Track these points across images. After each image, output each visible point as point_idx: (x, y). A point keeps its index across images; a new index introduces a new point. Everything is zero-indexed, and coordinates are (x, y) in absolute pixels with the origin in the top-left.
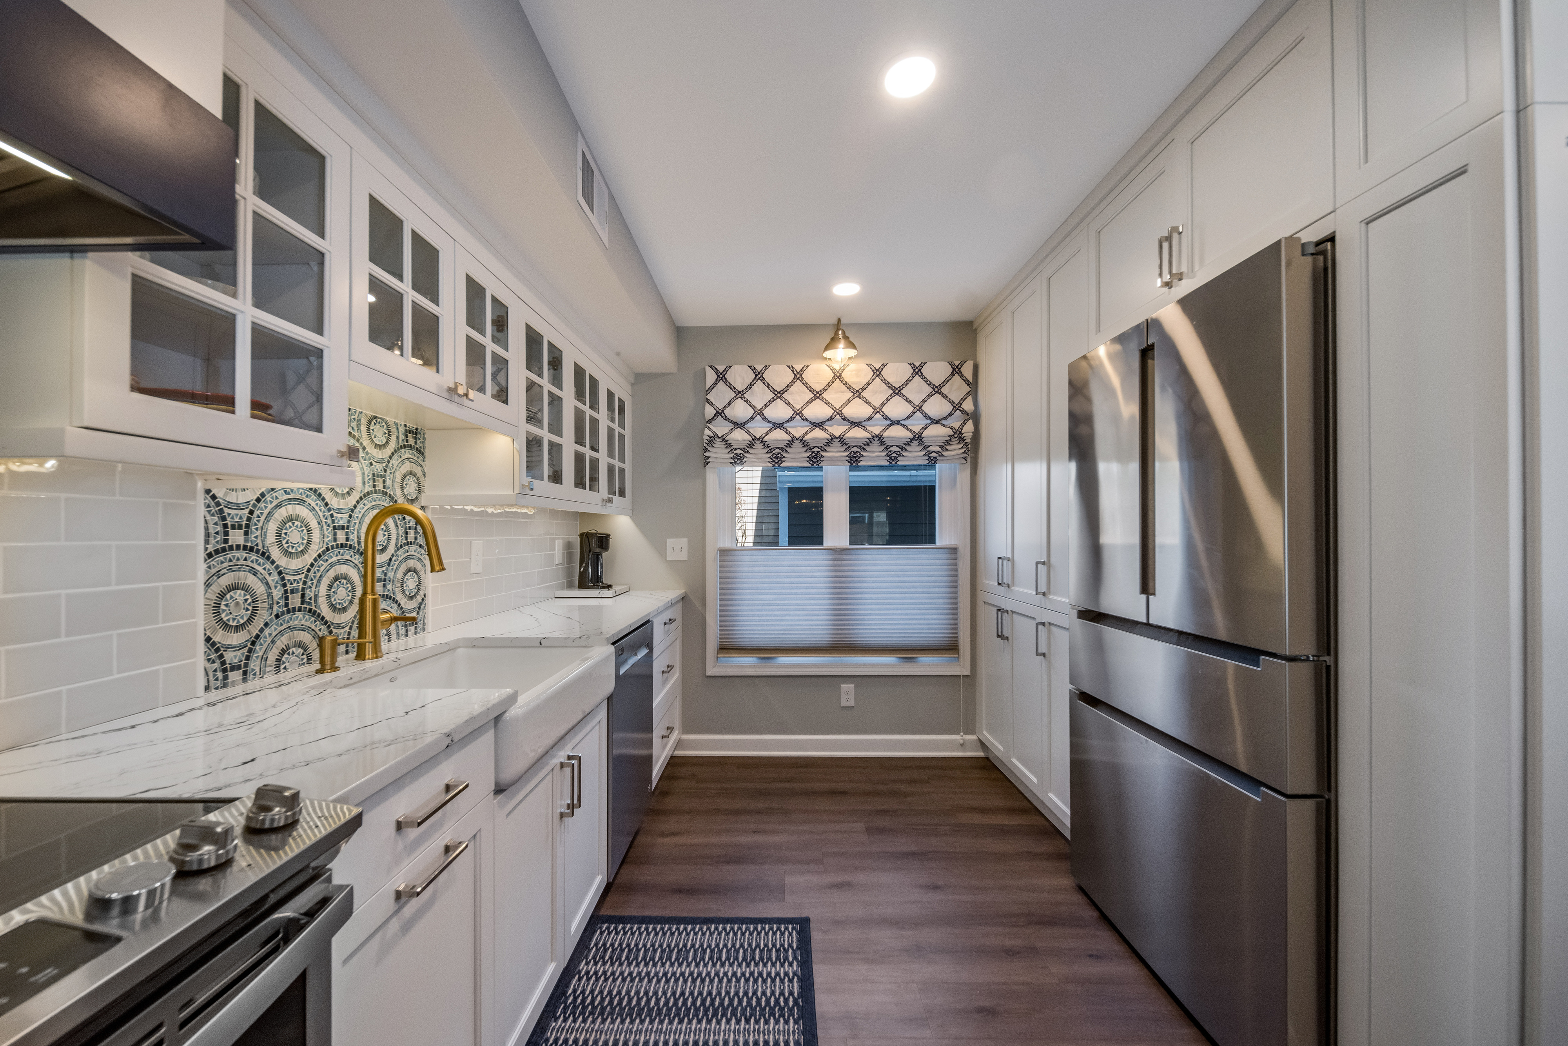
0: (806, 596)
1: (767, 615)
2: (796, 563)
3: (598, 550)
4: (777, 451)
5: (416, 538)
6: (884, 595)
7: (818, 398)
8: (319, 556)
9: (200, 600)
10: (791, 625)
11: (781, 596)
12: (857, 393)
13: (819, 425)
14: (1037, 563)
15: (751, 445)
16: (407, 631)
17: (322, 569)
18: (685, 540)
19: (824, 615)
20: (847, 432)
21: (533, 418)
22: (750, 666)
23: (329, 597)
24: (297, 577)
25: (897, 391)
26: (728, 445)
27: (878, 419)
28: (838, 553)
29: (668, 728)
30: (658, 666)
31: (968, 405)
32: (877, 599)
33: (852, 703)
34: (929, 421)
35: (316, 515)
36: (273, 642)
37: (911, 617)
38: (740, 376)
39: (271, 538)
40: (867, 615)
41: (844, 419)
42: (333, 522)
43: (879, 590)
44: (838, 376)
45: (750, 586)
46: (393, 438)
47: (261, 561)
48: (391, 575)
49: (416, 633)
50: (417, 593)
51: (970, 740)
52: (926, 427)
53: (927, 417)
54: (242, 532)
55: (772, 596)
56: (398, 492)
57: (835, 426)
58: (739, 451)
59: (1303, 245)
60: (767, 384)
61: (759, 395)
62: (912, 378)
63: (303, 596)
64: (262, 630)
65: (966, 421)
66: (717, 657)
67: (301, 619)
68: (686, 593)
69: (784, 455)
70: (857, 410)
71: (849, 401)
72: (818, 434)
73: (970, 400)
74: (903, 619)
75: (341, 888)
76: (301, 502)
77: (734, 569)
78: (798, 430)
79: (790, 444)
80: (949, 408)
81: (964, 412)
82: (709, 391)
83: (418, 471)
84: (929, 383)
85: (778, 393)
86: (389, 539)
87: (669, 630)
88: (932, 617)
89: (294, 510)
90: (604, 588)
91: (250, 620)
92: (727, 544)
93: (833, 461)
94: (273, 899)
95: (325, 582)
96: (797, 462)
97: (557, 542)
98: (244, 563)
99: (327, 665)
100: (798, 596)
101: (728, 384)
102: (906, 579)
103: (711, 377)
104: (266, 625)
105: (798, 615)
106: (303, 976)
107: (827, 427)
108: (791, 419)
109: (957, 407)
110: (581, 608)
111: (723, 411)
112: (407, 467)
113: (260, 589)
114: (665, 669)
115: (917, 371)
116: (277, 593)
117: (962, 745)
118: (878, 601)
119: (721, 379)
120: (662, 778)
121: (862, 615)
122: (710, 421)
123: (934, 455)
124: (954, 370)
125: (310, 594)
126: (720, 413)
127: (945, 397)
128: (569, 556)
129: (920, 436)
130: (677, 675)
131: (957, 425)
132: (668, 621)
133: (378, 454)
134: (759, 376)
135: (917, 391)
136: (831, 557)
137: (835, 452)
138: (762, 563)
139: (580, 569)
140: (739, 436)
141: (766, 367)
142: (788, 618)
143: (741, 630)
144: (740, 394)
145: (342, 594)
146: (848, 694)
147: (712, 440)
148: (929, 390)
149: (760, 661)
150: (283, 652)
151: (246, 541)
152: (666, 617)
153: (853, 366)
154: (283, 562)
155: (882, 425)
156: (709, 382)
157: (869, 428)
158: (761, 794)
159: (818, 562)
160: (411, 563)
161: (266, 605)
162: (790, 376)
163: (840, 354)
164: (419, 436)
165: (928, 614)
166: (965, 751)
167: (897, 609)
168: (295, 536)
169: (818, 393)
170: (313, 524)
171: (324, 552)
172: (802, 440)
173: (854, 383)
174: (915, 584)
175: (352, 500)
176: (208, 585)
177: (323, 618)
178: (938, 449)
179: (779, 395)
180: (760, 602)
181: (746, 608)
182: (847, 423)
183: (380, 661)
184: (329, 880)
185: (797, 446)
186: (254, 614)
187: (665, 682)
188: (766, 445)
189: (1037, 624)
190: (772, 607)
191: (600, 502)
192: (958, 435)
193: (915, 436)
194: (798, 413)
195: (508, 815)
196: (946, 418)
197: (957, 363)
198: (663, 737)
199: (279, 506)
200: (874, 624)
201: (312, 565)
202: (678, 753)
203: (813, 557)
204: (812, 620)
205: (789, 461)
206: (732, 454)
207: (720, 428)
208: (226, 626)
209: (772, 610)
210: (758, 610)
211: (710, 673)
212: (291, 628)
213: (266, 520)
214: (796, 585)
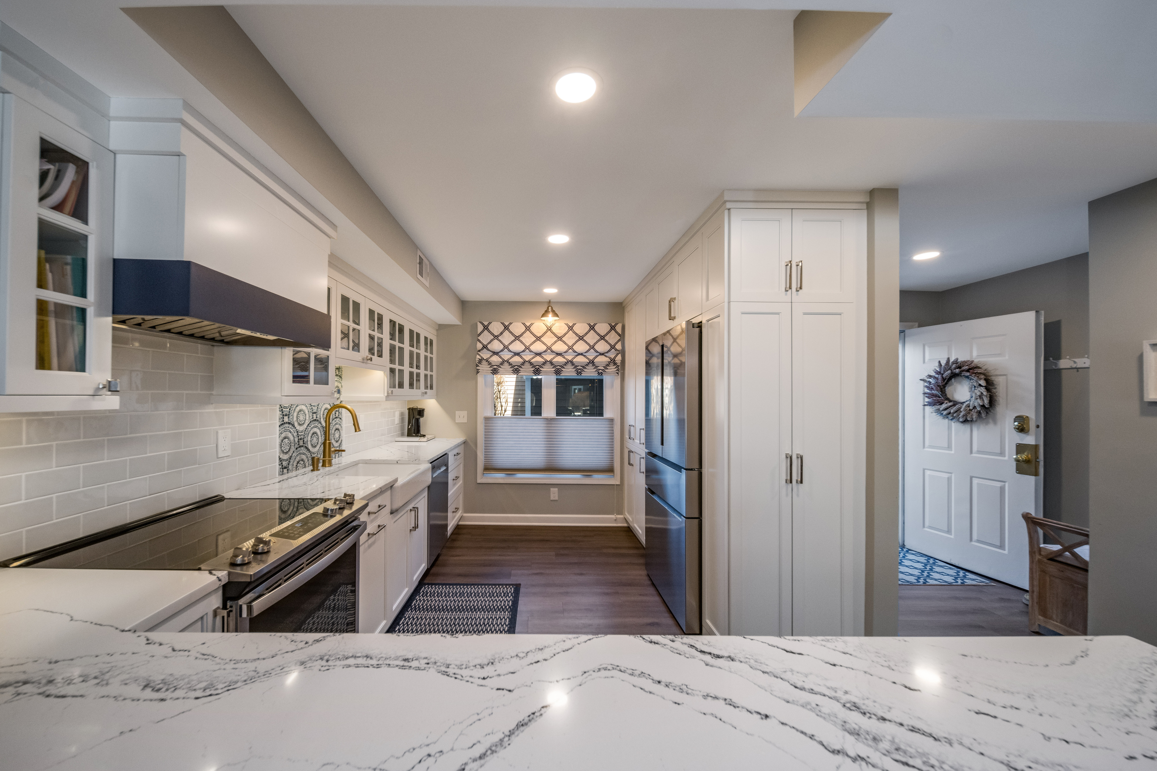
0: (532, 442)
1: (511, 452)
2: (527, 425)
3: (418, 417)
4: (516, 367)
5: (339, 415)
6: (574, 443)
7: (538, 340)
8: (308, 425)
9: (278, 441)
10: (523, 457)
11: (518, 442)
12: (560, 338)
13: (539, 354)
14: (640, 429)
15: (502, 364)
16: (335, 456)
17: (309, 430)
18: (466, 412)
19: (541, 452)
20: (554, 358)
21: (392, 361)
22: (502, 478)
23: (311, 441)
24: (302, 434)
25: (581, 338)
26: (490, 364)
27: (571, 352)
28: (549, 420)
29: (456, 508)
30: (451, 476)
31: (619, 347)
32: (570, 444)
33: (557, 498)
34: (598, 354)
35: (307, 408)
36: (295, 458)
37: (588, 454)
38: (496, 328)
39: (295, 419)
40: (565, 452)
41: (552, 351)
42: (312, 411)
43: (571, 440)
44: (549, 329)
45: (502, 436)
47: (292, 427)
49: (338, 457)
50: (339, 439)
51: (620, 518)
52: (597, 357)
53: (597, 352)
54: (287, 417)
55: (513, 442)
57: (548, 355)
58: (495, 367)
59: (693, 324)
60: (511, 332)
61: (507, 338)
62: (589, 331)
63: (304, 441)
64: (292, 454)
65: (617, 354)
66: (483, 473)
67: (303, 450)
68: (466, 439)
69: (520, 369)
70: (560, 347)
71: (555, 342)
72: (538, 359)
73: (620, 344)
74: (584, 455)
75: (364, 522)
76: (303, 404)
78: (527, 357)
79: (523, 364)
80: (608, 347)
81: (616, 350)
82: (479, 335)
84: (598, 334)
85: (517, 337)
87: (456, 459)
88: (600, 454)
89: (301, 407)
90: (420, 436)
91: (289, 450)
92: (490, 414)
93: (547, 373)
94: (350, 520)
95: (310, 435)
96: (527, 373)
97: (396, 412)
98: (288, 428)
99: (315, 468)
100: (527, 442)
101: (490, 332)
102: (586, 434)
103: (480, 328)
104: (293, 452)
105: (527, 452)
106: (356, 543)
107: (543, 356)
108: (524, 351)
109: (613, 347)
110: (409, 447)
111: (486, 346)
113: (292, 438)
114: (455, 478)
115: (592, 328)
116: (296, 440)
117: (615, 520)
118: (571, 446)
119: (486, 329)
120: (452, 534)
121: (563, 453)
122: (479, 351)
123: (600, 371)
124: (611, 328)
125: (305, 440)
126: (485, 347)
127: (607, 341)
128: (402, 420)
129: (593, 362)
130: (461, 482)
131: (612, 356)
132: (456, 454)
134: (506, 328)
135: (592, 338)
136: (546, 422)
137: (548, 368)
138: (508, 425)
139: (408, 426)
140: (495, 359)
141: (511, 324)
142: (522, 453)
143: (496, 459)
144: (496, 337)
145: (315, 440)
146: (554, 494)
147: (480, 361)
148: (598, 338)
149: (506, 476)
150: (298, 462)
151: (289, 420)
152: (455, 452)
153: (557, 324)
154: (298, 427)
155: (573, 355)
156: (480, 330)
157: (566, 357)
158: (505, 541)
159: (539, 425)
160: (337, 426)
161: (293, 444)
162: (523, 329)
163: (550, 319)
164: (340, 370)
165: (598, 453)
166: (617, 523)
167: (581, 450)
168: (301, 418)
169: (538, 337)
170: (307, 412)
171: (310, 423)
172: (529, 362)
173: (557, 333)
174: (590, 437)
176: (279, 436)
177: (309, 450)
178: (603, 368)
179: (517, 338)
180: (507, 445)
181: (499, 448)
182: (554, 353)
183: (332, 468)
184: (359, 520)
185: (527, 365)
186: (290, 448)
187: (454, 485)
188: (510, 364)
189: (640, 458)
190: (513, 448)
191: (420, 393)
192: (613, 361)
193: (590, 361)
194: (527, 348)
195: (394, 522)
196: (607, 352)
197: (613, 325)
198: (453, 512)
199: (297, 406)
200: (569, 458)
201: (306, 429)
202: (461, 523)
203: (537, 422)
204: (535, 455)
205: (523, 372)
206: (492, 369)
207: (485, 355)
208: (283, 452)
209: (513, 449)
210: (505, 449)
211: (479, 481)
212: (300, 454)
213: (294, 412)
214: (526, 437)
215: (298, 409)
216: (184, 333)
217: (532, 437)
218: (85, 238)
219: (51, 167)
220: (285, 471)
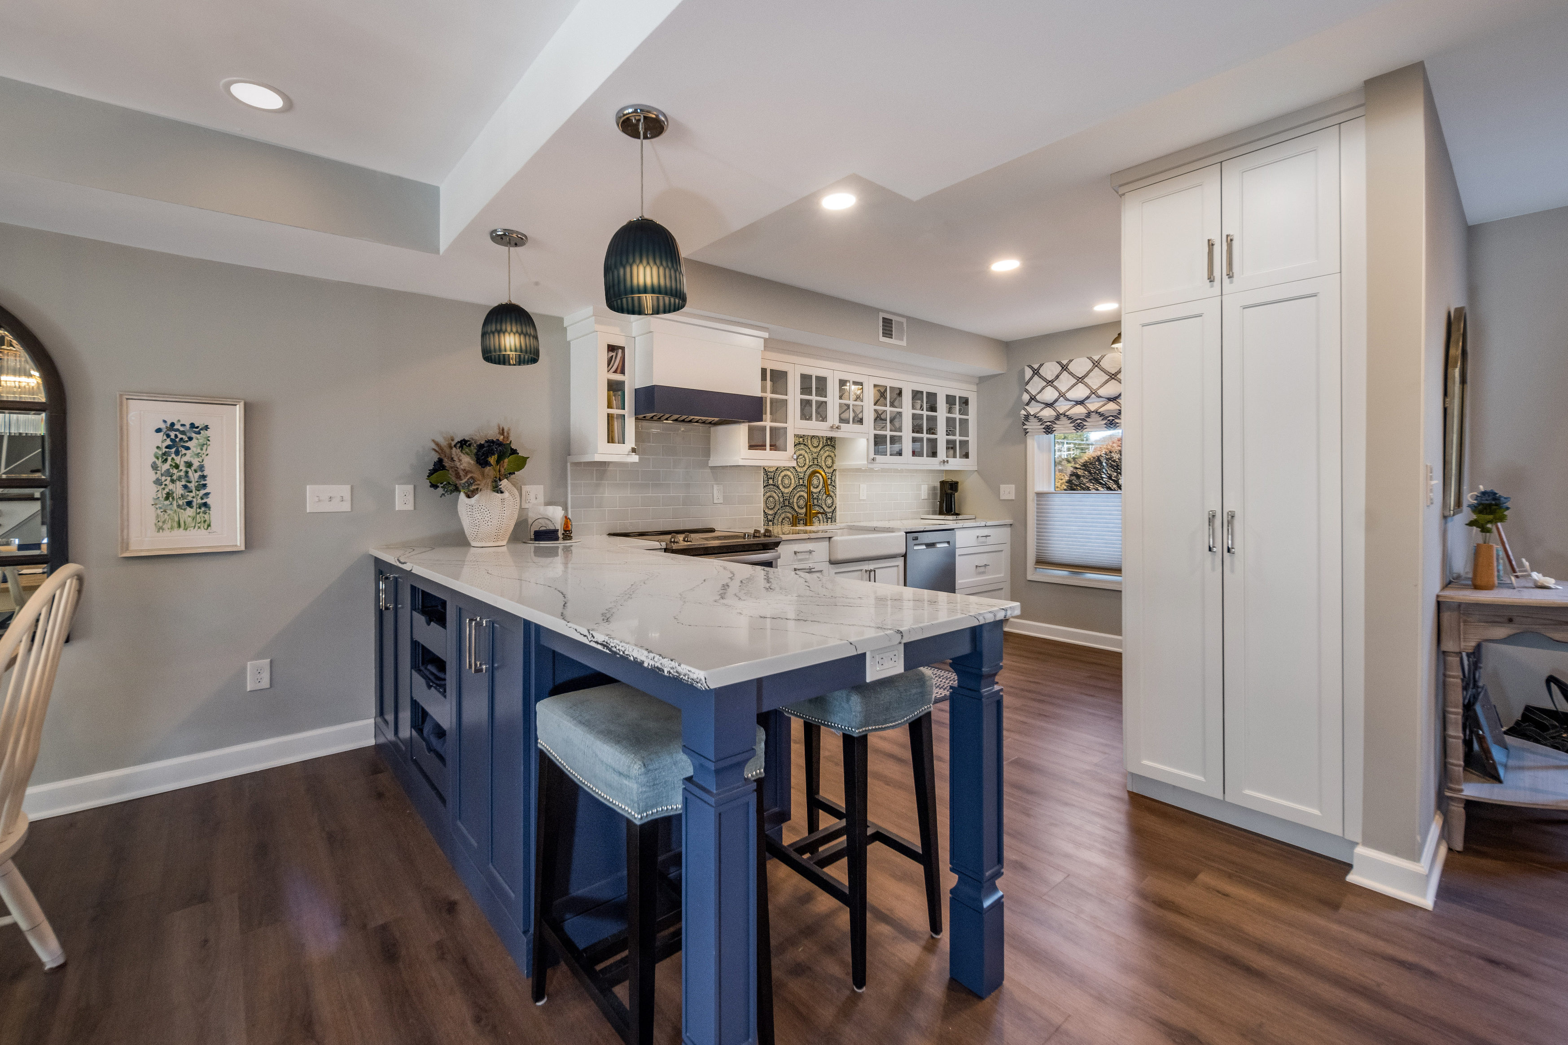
1: (1072, 541)
3: (949, 491)
4: (1079, 421)
7: (1113, 378)
9: (762, 499)
15: (1058, 417)
16: (827, 520)
17: (795, 493)
18: (1012, 486)
21: (879, 427)
23: (797, 503)
24: (787, 495)
26: (1040, 420)
30: (968, 560)
35: (793, 474)
36: (780, 515)
38: (1050, 370)
39: (780, 482)
42: (798, 476)
46: (821, 443)
47: (777, 489)
48: (820, 497)
49: (831, 521)
50: (832, 506)
54: (772, 480)
56: (823, 464)
58: (1048, 424)
60: (1071, 374)
61: (1065, 382)
63: (789, 501)
64: (777, 511)
66: (1036, 568)
67: (788, 509)
68: (1013, 521)
69: (1085, 423)
72: (1112, 406)
76: (788, 470)
77: (1047, 506)
79: (1089, 415)
82: (1027, 384)
83: (832, 455)
85: (1080, 378)
86: (819, 483)
87: (984, 542)
89: (786, 473)
90: (957, 514)
91: (774, 507)
92: (1044, 488)
95: (796, 498)
96: (1097, 428)
97: (923, 486)
98: (773, 489)
99: (794, 525)
101: (1041, 377)
103: (1028, 373)
104: (779, 509)
107: (1119, 401)
108: (1089, 398)
111: (1036, 397)
112: (827, 453)
113: (777, 498)
114: (981, 565)
116: (781, 500)
119: (1036, 374)
122: (1027, 404)
125: (791, 501)
126: (1033, 398)
128: (932, 495)
130: (1002, 575)
132: (983, 536)
133: (815, 450)
134: (1064, 368)
139: (940, 503)
140: (1048, 413)
143: (1052, 550)
144: (1050, 383)
145: (802, 503)
147: (1027, 417)
150: (783, 519)
151: (773, 483)
152: (981, 532)
154: (783, 490)
156: (1027, 377)
159: (1117, 504)
161: (778, 503)
162: (1090, 365)
164: (832, 440)
168: (786, 481)
169: (1113, 375)
170: (792, 477)
171: (796, 487)
172: (1097, 412)
175: (805, 468)
176: (764, 495)
177: (795, 510)
179: (1080, 380)
180: (1067, 531)
183: (812, 527)
185: (1095, 417)
191: (937, 462)
194: (1093, 392)
199: (782, 472)
201: (792, 491)
203: (1113, 500)
204: (1110, 547)
205: (1090, 428)
206: (1043, 426)
207: (1033, 409)
208: (768, 508)
209: (1076, 538)
210: (1065, 537)
211: (1029, 578)
212: (786, 512)
213: (779, 476)
214: (1096, 520)
215: (783, 474)
216: (686, 420)
217: (1104, 520)
218: (624, 382)
219: (613, 354)
220: (770, 523)
